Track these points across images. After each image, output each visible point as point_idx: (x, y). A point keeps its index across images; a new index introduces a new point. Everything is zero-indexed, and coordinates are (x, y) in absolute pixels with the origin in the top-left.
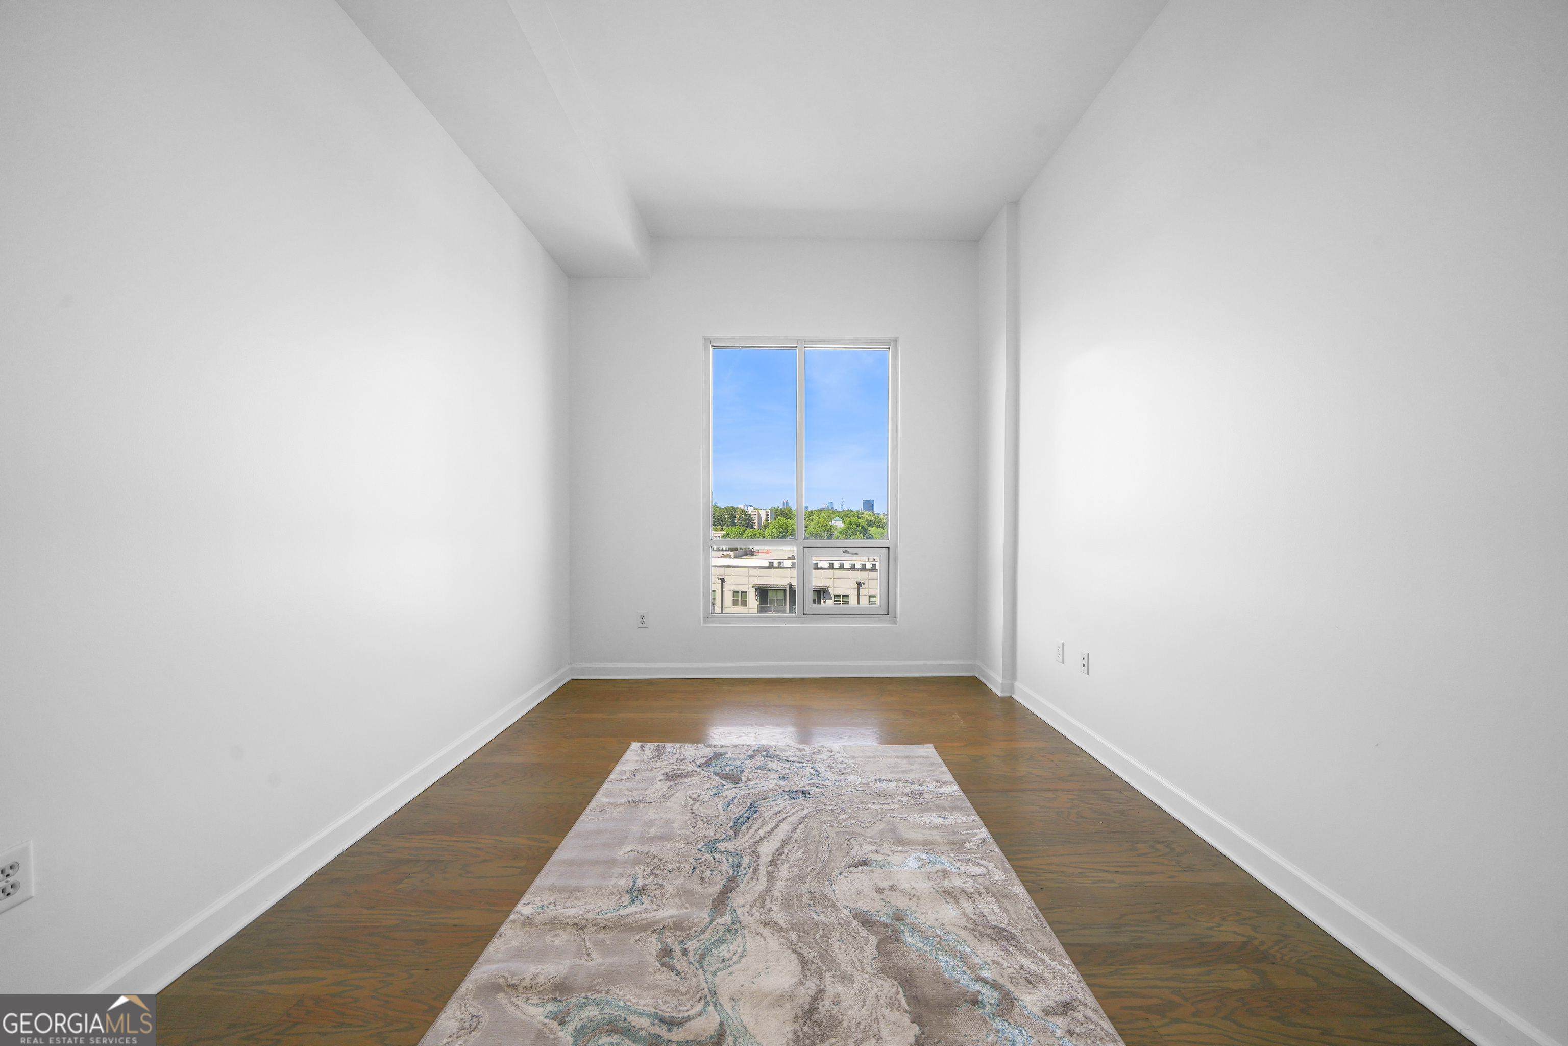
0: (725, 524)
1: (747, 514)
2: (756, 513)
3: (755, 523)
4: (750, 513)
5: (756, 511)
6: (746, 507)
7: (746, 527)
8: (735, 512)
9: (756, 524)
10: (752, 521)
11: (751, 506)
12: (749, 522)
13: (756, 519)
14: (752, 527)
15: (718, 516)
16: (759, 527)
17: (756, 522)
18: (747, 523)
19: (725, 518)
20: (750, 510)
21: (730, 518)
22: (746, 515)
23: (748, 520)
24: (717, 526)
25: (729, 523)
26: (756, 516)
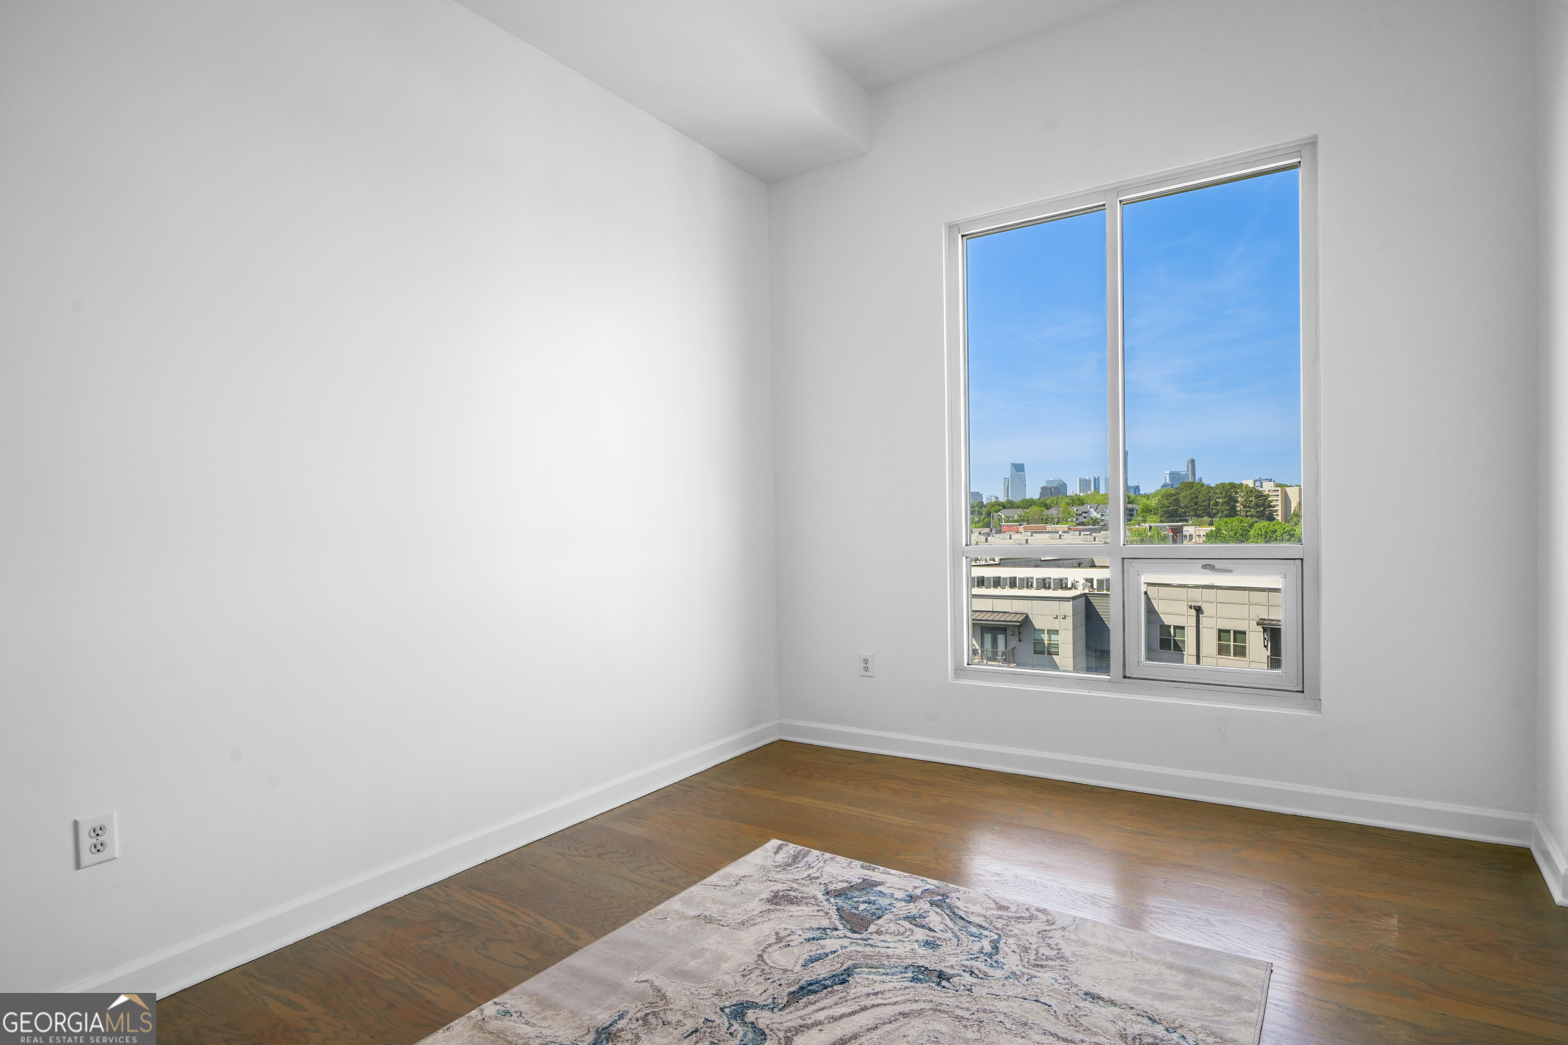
0: (1217, 513)
1: (1260, 496)
2: (1279, 493)
3: (1276, 511)
4: (1267, 492)
5: (1279, 489)
6: (1258, 484)
7: (1258, 517)
8: (1237, 493)
9: (1279, 513)
10: (1271, 506)
11: (1270, 480)
12: (1265, 510)
13: (1279, 503)
14: (1271, 518)
15: (1204, 501)
16: (1287, 518)
17: (1279, 508)
18: (1261, 512)
19: (1217, 504)
20: (1267, 487)
21: (1226, 502)
22: (1257, 497)
23: (1263, 505)
24: (1202, 517)
25: (1226, 512)
26: (1279, 498)
